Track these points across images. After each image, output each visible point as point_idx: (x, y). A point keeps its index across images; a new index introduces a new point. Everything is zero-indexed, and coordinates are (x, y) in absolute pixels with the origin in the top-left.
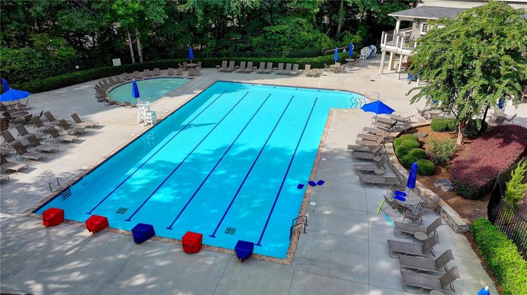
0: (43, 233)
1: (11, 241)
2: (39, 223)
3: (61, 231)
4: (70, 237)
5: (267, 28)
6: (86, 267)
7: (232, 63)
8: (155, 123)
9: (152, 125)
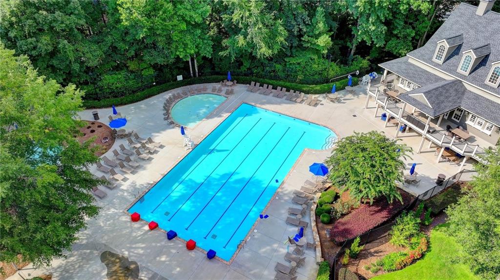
0: (129, 224)
1: (117, 226)
2: (127, 218)
3: (136, 225)
4: (139, 229)
5: (287, 59)
6: (144, 247)
7: (258, 84)
8: (193, 148)
9: (191, 150)
